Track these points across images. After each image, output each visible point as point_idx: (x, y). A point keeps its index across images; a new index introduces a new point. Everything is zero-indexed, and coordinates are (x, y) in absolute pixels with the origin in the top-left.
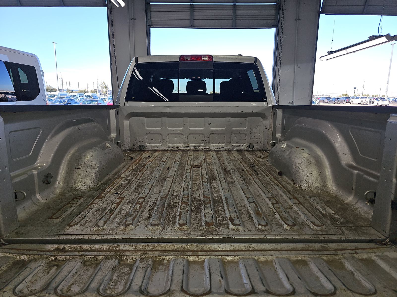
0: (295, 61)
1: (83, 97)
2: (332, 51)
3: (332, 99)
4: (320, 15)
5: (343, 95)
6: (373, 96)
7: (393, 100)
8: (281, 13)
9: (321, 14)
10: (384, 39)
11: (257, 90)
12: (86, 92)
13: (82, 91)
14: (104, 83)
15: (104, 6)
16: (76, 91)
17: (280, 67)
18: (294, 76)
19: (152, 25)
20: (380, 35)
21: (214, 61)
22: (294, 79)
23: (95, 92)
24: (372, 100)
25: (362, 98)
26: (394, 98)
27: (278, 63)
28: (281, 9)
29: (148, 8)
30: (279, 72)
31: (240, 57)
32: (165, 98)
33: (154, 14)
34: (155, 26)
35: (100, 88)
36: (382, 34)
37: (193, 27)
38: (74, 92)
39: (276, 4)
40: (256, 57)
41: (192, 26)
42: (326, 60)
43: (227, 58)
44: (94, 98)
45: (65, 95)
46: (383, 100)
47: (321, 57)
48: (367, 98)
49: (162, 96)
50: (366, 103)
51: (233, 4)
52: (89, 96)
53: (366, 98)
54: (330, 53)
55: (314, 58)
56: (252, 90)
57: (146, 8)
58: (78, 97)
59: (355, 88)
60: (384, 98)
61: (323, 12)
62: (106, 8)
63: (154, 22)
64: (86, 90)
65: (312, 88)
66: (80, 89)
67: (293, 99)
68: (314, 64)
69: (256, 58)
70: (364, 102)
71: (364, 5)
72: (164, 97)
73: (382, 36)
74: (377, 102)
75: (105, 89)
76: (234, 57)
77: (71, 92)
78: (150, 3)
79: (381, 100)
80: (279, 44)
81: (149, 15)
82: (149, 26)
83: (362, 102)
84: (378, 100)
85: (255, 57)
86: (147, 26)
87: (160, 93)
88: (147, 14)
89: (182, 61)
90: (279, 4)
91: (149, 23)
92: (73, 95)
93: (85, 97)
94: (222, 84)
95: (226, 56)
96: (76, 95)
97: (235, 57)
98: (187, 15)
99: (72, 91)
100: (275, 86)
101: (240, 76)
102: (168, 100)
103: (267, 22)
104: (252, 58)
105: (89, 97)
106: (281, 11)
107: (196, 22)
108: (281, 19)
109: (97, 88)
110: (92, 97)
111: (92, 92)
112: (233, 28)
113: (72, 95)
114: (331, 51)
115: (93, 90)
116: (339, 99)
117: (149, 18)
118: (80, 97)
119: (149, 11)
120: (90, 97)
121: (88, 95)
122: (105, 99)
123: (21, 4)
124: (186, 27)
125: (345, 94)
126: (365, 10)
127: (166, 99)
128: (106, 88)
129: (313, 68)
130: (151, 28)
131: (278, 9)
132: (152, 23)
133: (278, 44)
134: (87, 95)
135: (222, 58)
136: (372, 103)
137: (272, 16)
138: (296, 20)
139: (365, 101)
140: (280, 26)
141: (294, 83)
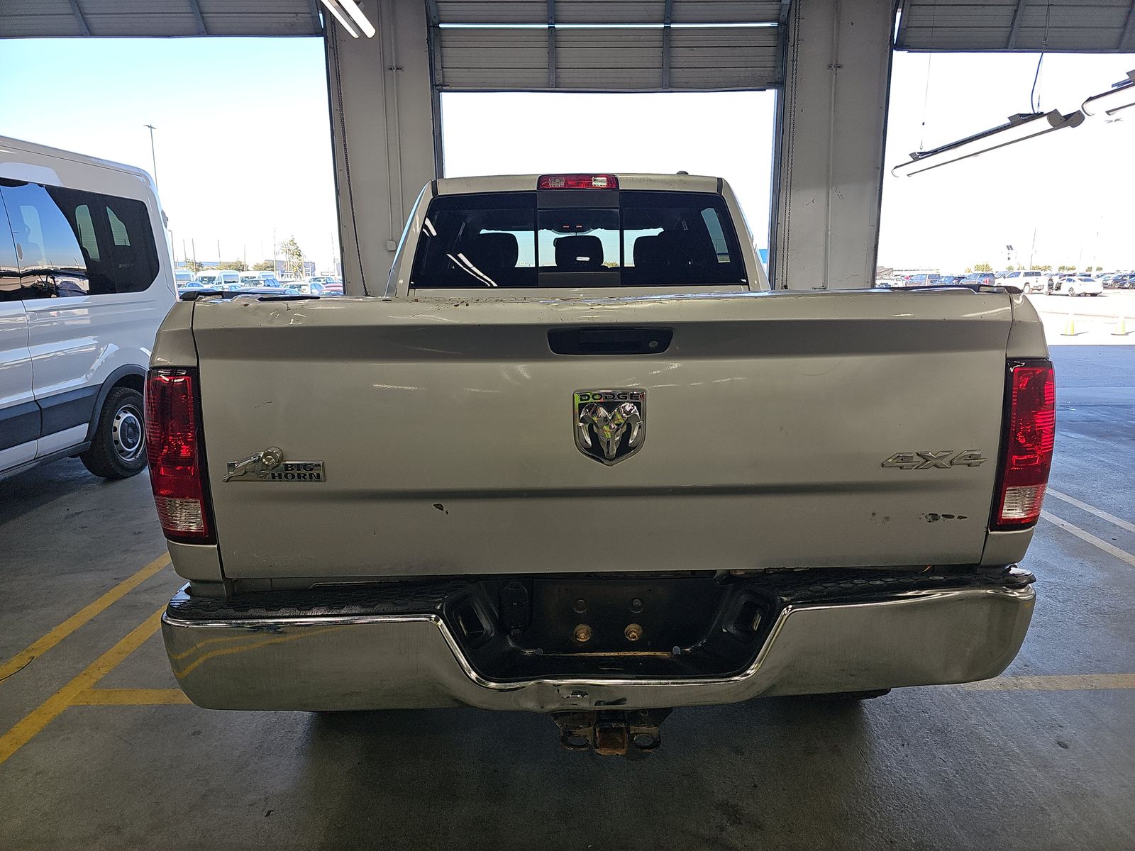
0: (830, 178)
1: (234, 282)
2: (923, 151)
3: (943, 280)
4: (895, 52)
5: (977, 268)
6: (1062, 268)
7: (1116, 281)
8: (790, 49)
9: (898, 50)
10: (1043, 123)
11: (724, 257)
12: (241, 267)
13: (230, 266)
14: (293, 242)
15: (317, 34)
16: (212, 266)
17: (788, 196)
18: (827, 217)
19: (445, 86)
20: (1035, 113)
21: (620, 188)
22: (827, 227)
23: (268, 267)
24: (1056, 280)
25: (1027, 274)
26: (1120, 274)
27: (784, 184)
28: (791, 39)
29: (434, 38)
30: (788, 208)
31: (682, 177)
32: (489, 280)
33: (452, 56)
34: (453, 88)
35: (282, 257)
36: (1040, 111)
37: (557, 89)
38: (208, 269)
39: (776, 24)
40: (720, 177)
41: (554, 85)
42: (908, 175)
43: (651, 180)
44: (269, 286)
45: (186, 278)
46: (1085, 280)
47: (896, 167)
48: (1040, 275)
49: (481, 274)
50: (1039, 288)
51: (662, 26)
52: (254, 279)
53: (1038, 274)
54: (916, 157)
55: (878, 168)
56: (714, 255)
57: (429, 40)
58: (221, 283)
59: (1010, 248)
60: (1090, 276)
61: (900, 47)
62: (323, 38)
63: (452, 75)
64: (240, 262)
65: (874, 249)
66: (223, 260)
67: (826, 280)
68: (878, 186)
69: (720, 180)
70: (1032, 287)
71: (1009, 25)
72: (485, 277)
73: (1041, 115)
74: (1071, 284)
75: (295, 259)
76: (669, 177)
77: (198, 270)
78: (441, 26)
79: (1080, 279)
80: (786, 132)
81: (438, 58)
82: (438, 87)
83: (1027, 287)
84: (1070, 280)
85: (718, 179)
86: (432, 88)
87: (474, 269)
88: (433, 56)
89: (545, 189)
90: (784, 24)
91: (439, 80)
92: (206, 277)
93: (242, 282)
94: (639, 242)
95: (649, 177)
96: (215, 278)
97: (671, 177)
98: (539, 56)
99: (201, 265)
100: (776, 245)
101: (684, 223)
102: (495, 285)
103: (753, 73)
104: (712, 180)
105: (252, 281)
106: (791, 43)
107: (565, 75)
108: (790, 63)
109: (271, 257)
110: (261, 282)
111: (258, 268)
112: (664, 90)
113: (203, 278)
114: (920, 151)
115: (261, 262)
116: (963, 278)
117: (438, 66)
118: (225, 282)
119: (439, 47)
120: (257, 283)
121: (252, 278)
122: (303, 287)
123: (89, 29)
124: (537, 89)
125: (981, 264)
126: (1013, 39)
127: (492, 282)
128: (300, 255)
129: (877, 195)
130: (443, 93)
131: (783, 37)
132: (447, 80)
133: (783, 132)
134: (248, 277)
135: (640, 181)
136: (1056, 290)
137: (767, 56)
138: (830, 67)
139: (1037, 285)
140: (788, 83)
141: (827, 235)
